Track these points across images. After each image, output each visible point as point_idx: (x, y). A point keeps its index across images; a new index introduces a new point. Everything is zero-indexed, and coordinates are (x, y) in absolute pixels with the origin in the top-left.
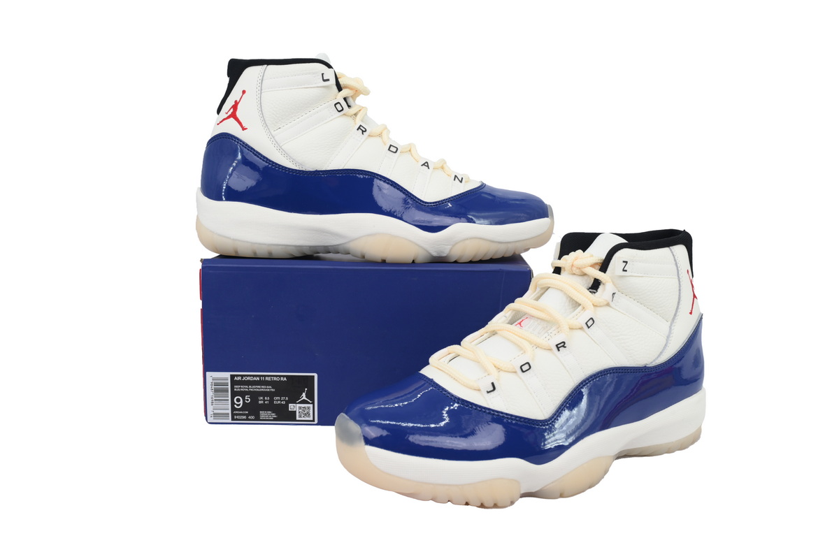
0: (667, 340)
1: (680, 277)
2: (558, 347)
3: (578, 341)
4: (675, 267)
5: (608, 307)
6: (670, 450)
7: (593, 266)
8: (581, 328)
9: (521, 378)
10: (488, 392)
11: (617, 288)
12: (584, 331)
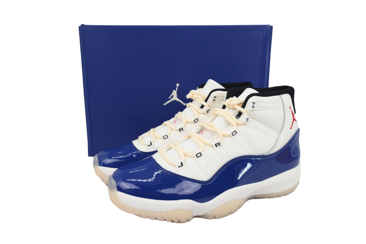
0: (276, 142)
1: (285, 110)
2: (216, 145)
3: (227, 142)
4: (282, 105)
5: (245, 126)
6: (278, 196)
7: (239, 105)
8: (230, 136)
9: (196, 160)
10: (179, 167)
11: (250, 116)
12: (231, 137)
